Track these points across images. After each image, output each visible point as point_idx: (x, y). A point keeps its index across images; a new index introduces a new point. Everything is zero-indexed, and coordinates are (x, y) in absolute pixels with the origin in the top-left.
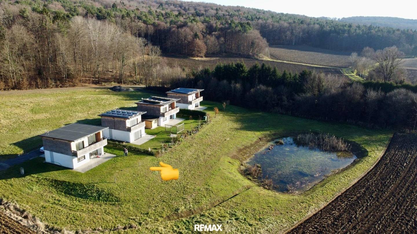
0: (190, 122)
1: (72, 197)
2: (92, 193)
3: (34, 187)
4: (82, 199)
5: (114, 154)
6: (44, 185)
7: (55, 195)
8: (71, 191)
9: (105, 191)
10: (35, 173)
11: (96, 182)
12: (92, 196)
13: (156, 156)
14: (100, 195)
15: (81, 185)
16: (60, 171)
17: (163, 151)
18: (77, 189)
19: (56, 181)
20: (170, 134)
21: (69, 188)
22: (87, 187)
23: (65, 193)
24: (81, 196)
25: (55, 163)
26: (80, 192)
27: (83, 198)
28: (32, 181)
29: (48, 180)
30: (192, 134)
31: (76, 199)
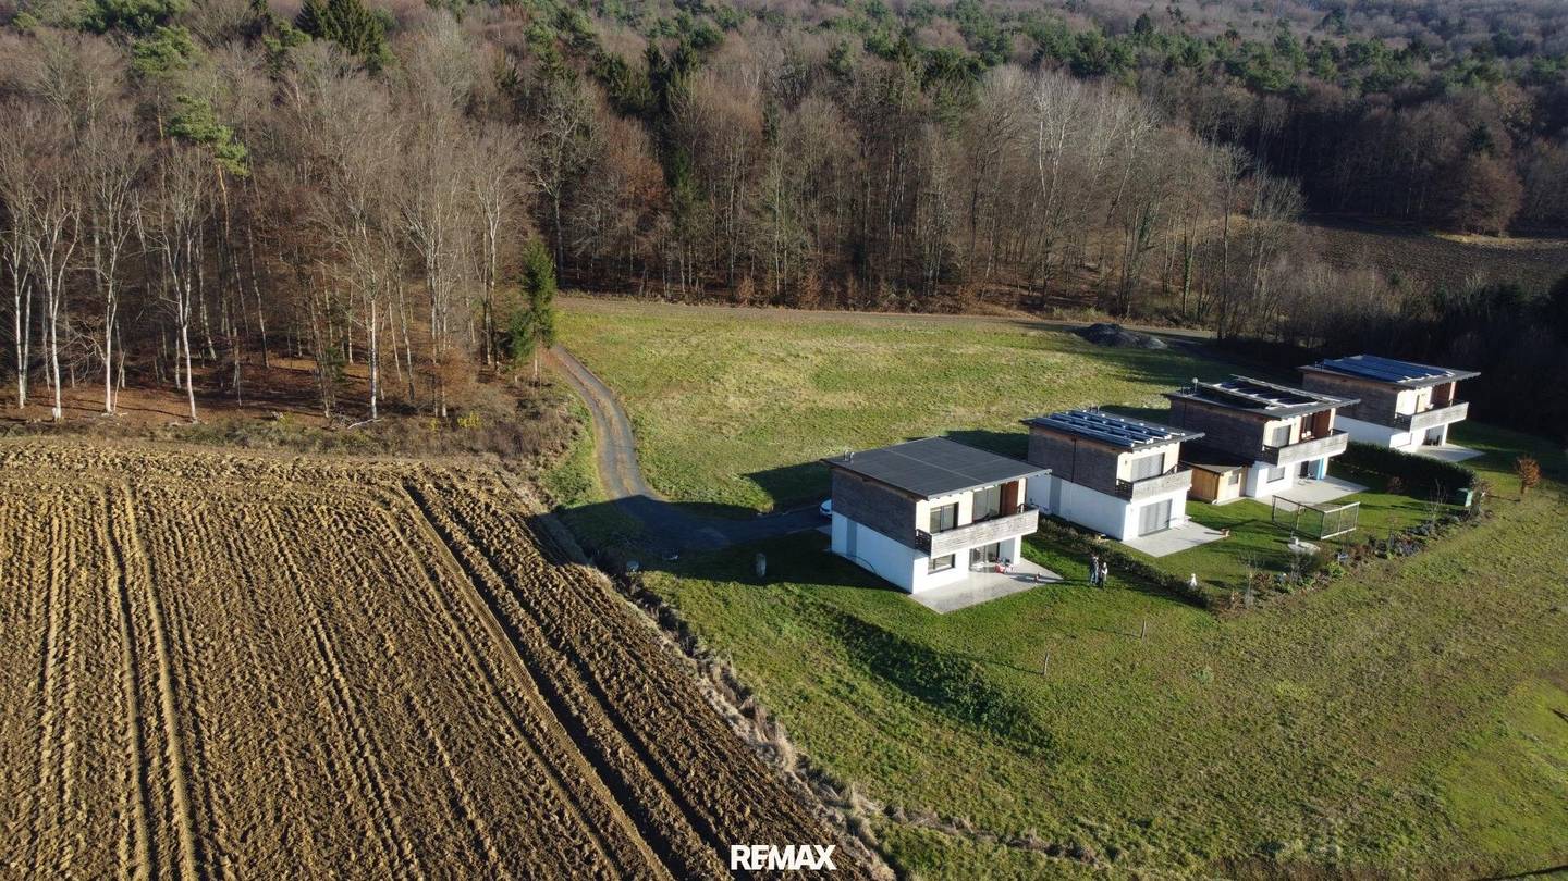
0: (1387, 505)
1: (893, 686)
2: (957, 691)
3: (786, 625)
4: (923, 703)
5: (1056, 571)
6: (815, 624)
7: (837, 664)
8: (893, 666)
9: (1005, 695)
10: (796, 581)
11: (978, 654)
12: (957, 702)
13: (1215, 613)
14: (982, 707)
15: (928, 654)
16: (870, 592)
17: (1249, 599)
18: (912, 665)
19: (852, 620)
20: (1289, 536)
21: (887, 654)
22: (945, 664)
23: (873, 667)
24: (920, 692)
25: (859, 562)
26: (920, 677)
27: (927, 701)
28: (783, 602)
29: (829, 613)
30: (1390, 556)
31: (904, 697)
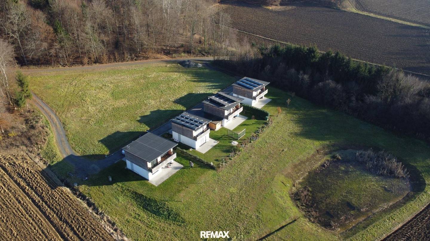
0: (251, 124)
1: (149, 212)
2: (163, 211)
3: (120, 198)
4: (156, 216)
5: (182, 164)
6: (127, 196)
7: (135, 208)
8: (148, 206)
9: (174, 210)
10: (120, 182)
11: (167, 199)
12: (163, 214)
13: (217, 170)
14: (169, 215)
15: (155, 201)
16: (139, 182)
17: (224, 164)
18: (152, 205)
19: (136, 193)
20: (231, 140)
21: (146, 203)
22: (160, 204)
23: (143, 207)
24: (155, 213)
25: (134, 171)
26: (154, 209)
27: (157, 215)
28: (118, 190)
29: (130, 191)
30: (252, 141)
31: (151, 215)
